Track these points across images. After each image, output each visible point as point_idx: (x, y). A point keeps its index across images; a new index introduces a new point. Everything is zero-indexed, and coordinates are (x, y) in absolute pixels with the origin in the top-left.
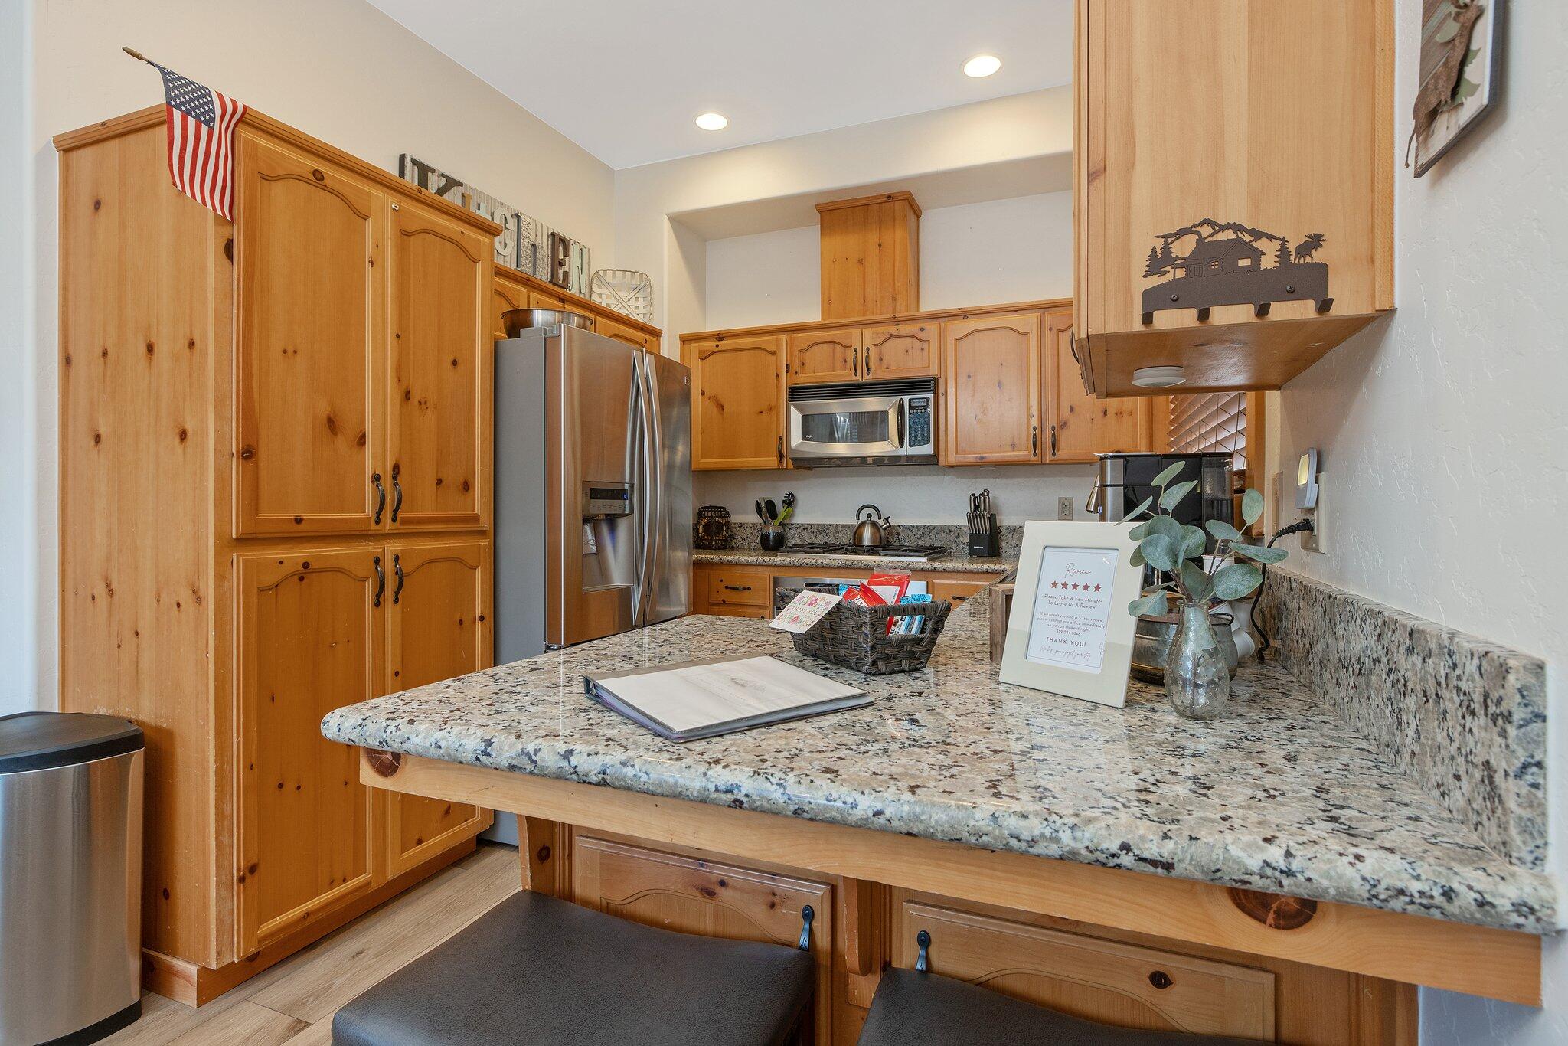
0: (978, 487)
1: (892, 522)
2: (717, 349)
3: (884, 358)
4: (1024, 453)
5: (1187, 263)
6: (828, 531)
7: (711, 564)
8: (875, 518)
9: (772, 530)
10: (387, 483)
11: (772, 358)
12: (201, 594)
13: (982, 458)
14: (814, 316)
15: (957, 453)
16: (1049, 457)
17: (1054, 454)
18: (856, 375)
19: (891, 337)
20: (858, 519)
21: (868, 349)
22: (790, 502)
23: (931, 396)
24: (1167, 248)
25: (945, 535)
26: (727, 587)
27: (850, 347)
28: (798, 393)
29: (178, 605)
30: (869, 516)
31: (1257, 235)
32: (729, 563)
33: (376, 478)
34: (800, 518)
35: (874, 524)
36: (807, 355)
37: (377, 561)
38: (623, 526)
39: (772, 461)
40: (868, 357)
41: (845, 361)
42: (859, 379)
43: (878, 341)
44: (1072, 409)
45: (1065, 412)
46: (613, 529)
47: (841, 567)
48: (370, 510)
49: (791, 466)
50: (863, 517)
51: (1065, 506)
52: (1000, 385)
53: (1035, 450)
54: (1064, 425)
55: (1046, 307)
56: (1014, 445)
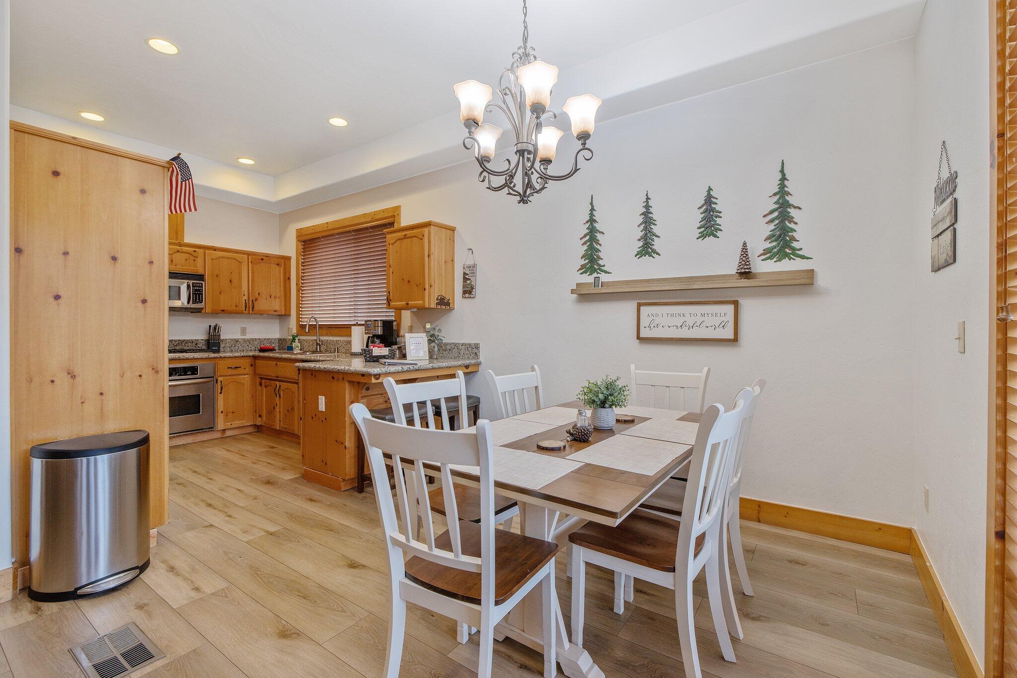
0: (214, 322)
3: (174, 261)
4: (241, 309)
5: (440, 300)
12: (158, 369)
16: (251, 311)
19: (178, 252)
23: (203, 282)
24: (438, 298)
29: (140, 376)
31: (445, 297)
45: (257, 295)
51: (243, 331)
52: (231, 281)
53: (246, 308)
54: (256, 300)
55: (248, 254)
56: (236, 306)
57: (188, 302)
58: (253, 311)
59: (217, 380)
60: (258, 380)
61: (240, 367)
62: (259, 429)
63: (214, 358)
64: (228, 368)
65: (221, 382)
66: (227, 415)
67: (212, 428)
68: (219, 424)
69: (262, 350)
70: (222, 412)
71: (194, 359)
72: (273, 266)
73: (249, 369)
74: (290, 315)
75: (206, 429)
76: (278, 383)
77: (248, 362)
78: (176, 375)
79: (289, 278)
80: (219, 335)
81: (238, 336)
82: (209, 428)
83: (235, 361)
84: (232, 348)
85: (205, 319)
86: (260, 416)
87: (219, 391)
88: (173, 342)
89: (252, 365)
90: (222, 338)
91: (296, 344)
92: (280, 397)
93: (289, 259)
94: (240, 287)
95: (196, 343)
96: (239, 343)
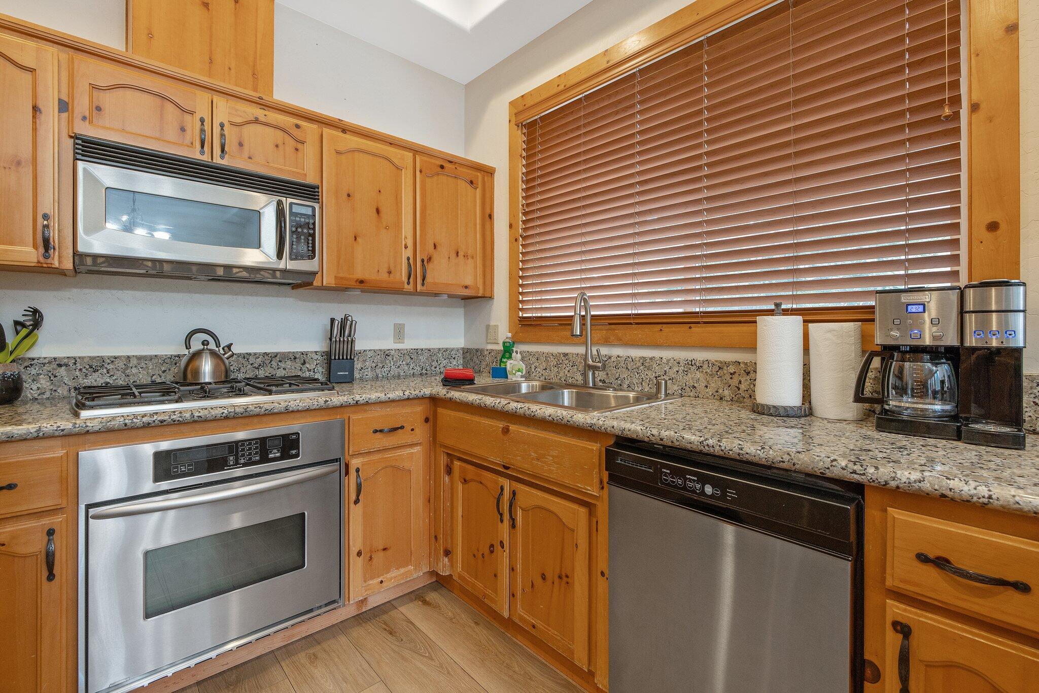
1: (235, 349)
3: (246, 145)
4: (400, 279)
6: (110, 367)
8: (212, 346)
11: (28, 76)
13: (362, 282)
16: (419, 287)
18: (202, 153)
19: (256, 121)
20: (188, 347)
21: (222, 126)
22: (33, 323)
23: (317, 206)
25: (289, 363)
27: (192, 113)
28: (96, 151)
30: (206, 343)
35: (213, 354)
36: (108, 100)
39: (28, 254)
40: (220, 134)
41: (183, 129)
42: (208, 158)
43: (239, 120)
44: (436, 245)
45: (431, 248)
47: (226, 418)
49: (68, 265)
50: (196, 346)
51: (399, 331)
52: (378, 211)
53: (409, 279)
54: (430, 259)
55: (416, 150)
56: (390, 273)
57: (280, 255)
58: (423, 284)
59: (347, 466)
60: (443, 460)
61: (402, 427)
62: (440, 582)
63: (342, 406)
64: (376, 431)
65: (358, 470)
66: (371, 558)
67: (334, 602)
68: (351, 589)
69: (451, 381)
70: (359, 554)
71: (288, 412)
72: (463, 185)
73: (421, 433)
74: (491, 298)
75: (320, 607)
76: (506, 483)
77: (419, 410)
78: (236, 464)
79: (490, 216)
80: (352, 341)
81: (389, 344)
82: (326, 605)
83: (389, 410)
84: (378, 371)
85: (323, 304)
86: (447, 553)
87: (353, 497)
88: (252, 360)
89: (427, 420)
90: (359, 346)
91: (514, 364)
92: (513, 526)
93: (489, 172)
94: (398, 225)
95: (304, 363)
96: (390, 358)
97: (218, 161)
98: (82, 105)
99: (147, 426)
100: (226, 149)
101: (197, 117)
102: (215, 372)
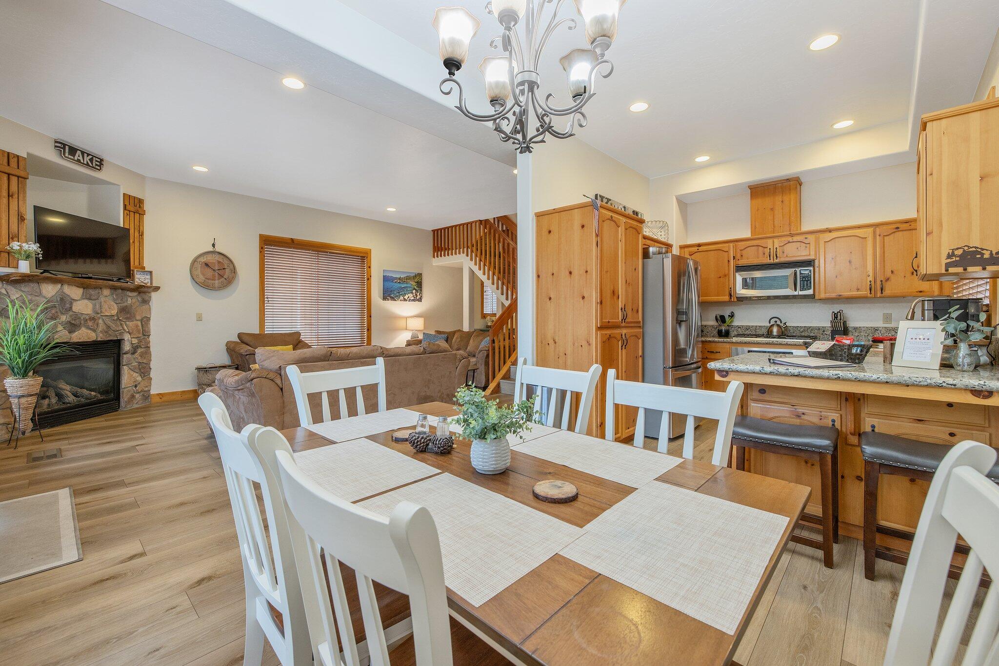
0: (836, 308)
1: (787, 324)
2: (697, 251)
3: (785, 251)
4: (865, 292)
5: (960, 256)
7: (706, 341)
8: (779, 323)
9: (723, 328)
10: (623, 310)
11: (726, 254)
12: (590, 343)
13: (840, 295)
14: (747, 234)
15: (825, 293)
16: (879, 294)
17: (882, 293)
18: (770, 260)
19: (789, 242)
20: (770, 323)
21: (776, 248)
22: (732, 316)
23: (812, 268)
24: (953, 252)
25: (816, 331)
26: (708, 352)
28: (740, 269)
29: (582, 346)
30: (776, 322)
31: (983, 249)
32: (710, 342)
33: (622, 309)
34: (736, 323)
35: (778, 325)
36: (744, 252)
37: (622, 335)
38: (683, 325)
39: (726, 298)
40: (776, 251)
41: (764, 254)
42: (772, 261)
43: (782, 244)
44: (892, 272)
45: (888, 274)
46: (680, 326)
48: (620, 319)
49: (735, 300)
50: (772, 322)
51: (887, 318)
52: (850, 262)
53: (871, 291)
54: (887, 280)
55: (876, 225)
56: (858, 290)
57: (796, 290)
81: (879, 324)
94: (864, 266)
95: (824, 331)
96: (878, 332)
97: (776, 261)
98: (738, 256)
99: (745, 343)
100: (778, 256)
101: (768, 248)
102: (778, 331)
